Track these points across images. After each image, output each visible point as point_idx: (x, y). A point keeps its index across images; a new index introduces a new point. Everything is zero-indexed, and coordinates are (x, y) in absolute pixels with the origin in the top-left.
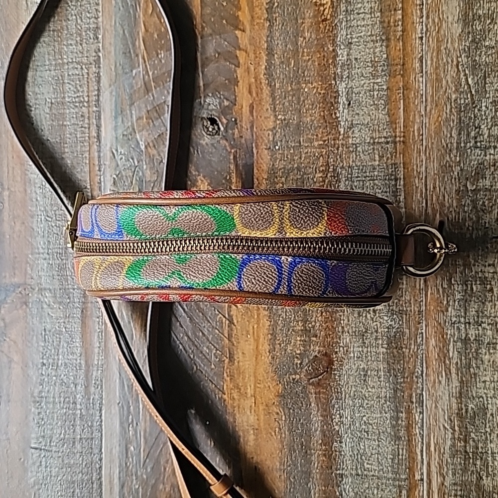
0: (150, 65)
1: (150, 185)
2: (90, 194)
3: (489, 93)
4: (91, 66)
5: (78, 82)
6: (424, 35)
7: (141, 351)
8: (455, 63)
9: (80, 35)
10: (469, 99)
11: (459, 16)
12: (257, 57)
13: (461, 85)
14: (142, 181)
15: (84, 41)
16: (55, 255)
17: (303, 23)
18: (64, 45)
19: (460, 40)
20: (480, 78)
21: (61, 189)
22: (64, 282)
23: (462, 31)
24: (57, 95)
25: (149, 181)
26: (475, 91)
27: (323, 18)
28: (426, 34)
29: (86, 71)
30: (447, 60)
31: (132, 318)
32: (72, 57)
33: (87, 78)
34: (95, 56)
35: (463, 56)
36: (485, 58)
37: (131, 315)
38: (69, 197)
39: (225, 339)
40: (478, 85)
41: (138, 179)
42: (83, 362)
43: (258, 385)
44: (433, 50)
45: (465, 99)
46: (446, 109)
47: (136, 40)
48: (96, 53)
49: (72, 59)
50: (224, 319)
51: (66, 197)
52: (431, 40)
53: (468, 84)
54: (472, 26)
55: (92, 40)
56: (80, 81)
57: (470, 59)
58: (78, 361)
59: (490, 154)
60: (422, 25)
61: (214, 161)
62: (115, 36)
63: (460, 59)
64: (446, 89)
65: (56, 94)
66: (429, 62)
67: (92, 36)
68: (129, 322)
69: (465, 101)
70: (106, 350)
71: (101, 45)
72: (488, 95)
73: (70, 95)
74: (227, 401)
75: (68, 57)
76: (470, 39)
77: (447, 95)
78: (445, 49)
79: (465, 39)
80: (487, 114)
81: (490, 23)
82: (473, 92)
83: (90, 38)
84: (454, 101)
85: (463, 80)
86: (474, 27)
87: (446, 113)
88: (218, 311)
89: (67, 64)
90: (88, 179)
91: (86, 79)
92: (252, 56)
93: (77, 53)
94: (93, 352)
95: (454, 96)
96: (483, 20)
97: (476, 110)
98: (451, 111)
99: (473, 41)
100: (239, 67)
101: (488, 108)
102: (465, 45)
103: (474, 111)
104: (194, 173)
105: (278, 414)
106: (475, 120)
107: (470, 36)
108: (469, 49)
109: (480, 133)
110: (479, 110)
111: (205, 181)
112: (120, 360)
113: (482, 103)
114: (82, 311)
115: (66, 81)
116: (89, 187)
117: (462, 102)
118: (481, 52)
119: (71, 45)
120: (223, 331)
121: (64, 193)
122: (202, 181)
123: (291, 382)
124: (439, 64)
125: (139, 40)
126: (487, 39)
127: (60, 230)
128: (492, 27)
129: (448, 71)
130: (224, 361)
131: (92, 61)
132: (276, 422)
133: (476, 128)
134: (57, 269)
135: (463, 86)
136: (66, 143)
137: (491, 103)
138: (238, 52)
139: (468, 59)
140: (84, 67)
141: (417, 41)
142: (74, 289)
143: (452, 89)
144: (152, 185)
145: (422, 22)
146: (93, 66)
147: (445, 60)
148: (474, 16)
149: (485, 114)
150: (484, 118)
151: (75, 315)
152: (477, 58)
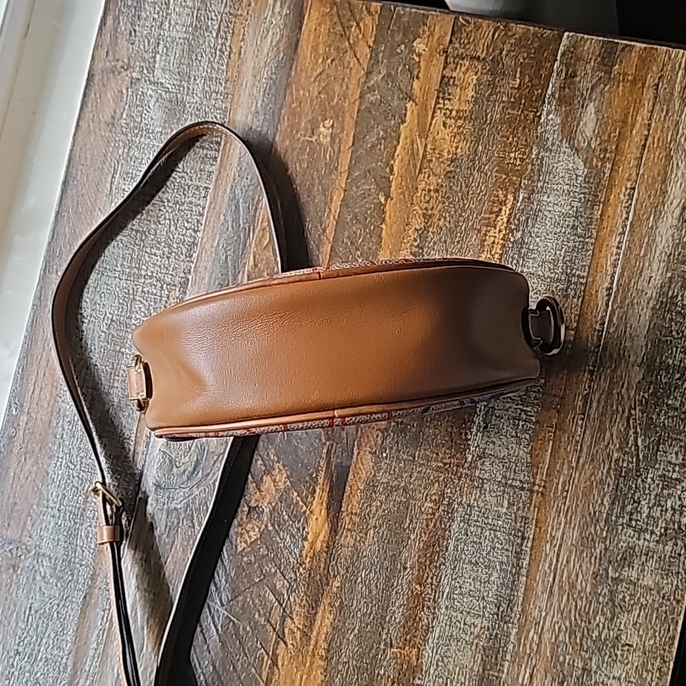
1: (213, 458)
2: (132, 448)
3: (660, 464)
4: (174, 288)
5: (152, 303)
6: (596, 369)
7: (149, 669)
8: (626, 414)
9: (170, 246)
10: (634, 464)
11: (643, 359)
13: (628, 444)
14: (204, 449)
15: (173, 254)
16: (68, 514)
18: (146, 252)
19: (638, 388)
20: (653, 441)
21: (97, 432)
22: (70, 553)
23: (643, 378)
24: (122, 312)
25: (213, 452)
26: (643, 456)
28: (598, 369)
29: (166, 292)
30: (617, 408)
31: (148, 623)
32: (152, 269)
33: (166, 302)
34: (182, 278)
35: (638, 408)
36: (664, 420)
37: (148, 618)
38: (105, 445)
39: (261, 682)
40: (649, 450)
41: (199, 445)
42: (70, 663)
44: (603, 391)
45: (629, 462)
46: (604, 468)
47: (239, 272)
48: (185, 274)
49: (152, 272)
50: (266, 657)
51: (101, 443)
52: (603, 378)
53: (636, 445)
54: (657, 376)
55: (184, 256)
56: (155, 303)
57: (645, 415)
58: (64, 660)
59: (645, 539)
60: (597, 356)
61: (302, 450)
62: (214, 260)
63: (633, 412)
64: (609, 443)
65: (121, 310)
66: (595, 405)
67: (184, 251)
68: (143, 628)
69: (628, 465)
70: (104, 656)
71: (193, 266)
72: (657, 466)
73: (138, 316)
75: (147, 268)
76: (650, 391)
77: (608, 450)
78: (618, 394)
79: (644, 389)
80: (651, 489)
81: (679, 379)
82: (641, 457)
83: (182, 254)
84: (616, 461)
85: (632, 438)
86: (659, 377)
87: (602, 473)
88: (261, 644)
89: (144, 277)
90: (135, 428)
91: (164, 303)
93: (160, 266)
94: (86, 654)
95: (616, 455)
96: (671, 371)
97: (640, 480)
98: (608, 472)
99: (654, 394)
101: (654, 482)
102: (643, 396)
103: (637, 480)
104: (272, 458)
106: (635, 492)
107: (652, 387)
108: (646, 402)
109: (639, 509)
110: (643, 481)
111: (284, 471)
112: (118, 675)
113: (648, 473)
114: (85, 597)
115: (138, 298)
116: (133, 438)
117: (625, 465)
118: (661, 410)
119: (155, 255)
120: (262, 672)
121: (100, 438)
122: (280, 470)
124: (606, 410)
125: (244, 273)
126: (672, 397)
127: (82, 484)
128: (680, 383)
129: (615, 422)
131: (176, 283)
133: (635, 502)
134: (65, 533)
135: (630, 446)
136: (118, 376)
137: (660, 476)
139: (643, 414)
140: (165, 286)
141: (586, 374)
142: (81, 565)
143: (616, 445)
144: (216, 458)
145: (598, 353)
146: (177, 289)
147: (615, 408)
148: (661, 363)
149: (650, 487)
150: (647, 492)
151: (74, 600)
152: (654, 417)
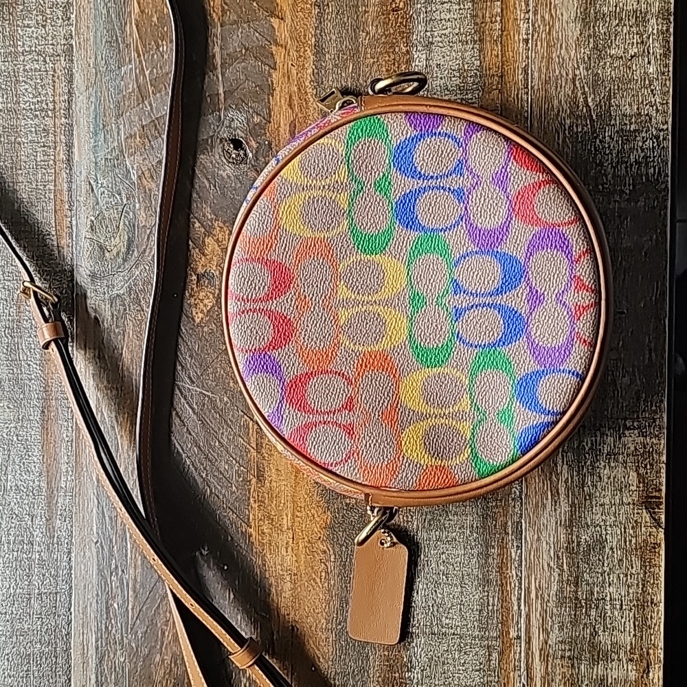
0: (145, 61)
1: (145, 232)
2: (55, 243)
3: (615, 119)
4: (58, 58)
5: (38, 81)
6: (530, 37)
7: (130, 469)
8: (571, 76)
9: (43, 13)
10: (589, 126)
11: (577, 13)
12: (300, 56)
13: (578, 107)
14: (134, 226)
15: (49, 21)
17: (366, 12)
18: (18, 26)
19: (578, 45)
20: (604, 98)
21: (12, 236)
22: (15, 370)
23: (580, 35)
24: (7, 99)
25: (144, 226)
26: (597, 116)
27: (394, 6)
28: (533, 36)
29: (51, 65)
30: (560, 72)
31: (117, 422)
32: (29, 43)
33: (53, 76)
34: (64, 45)
35: (581, 69)
36: (611, 72)
37: (116, 417)
38: (24, 247)
39: (252, 450)
40: (601, 108)
41: (127, 223)
42: (43, 484)
43: (298, 514)
44: (543, 58)
45: (583, 126)
46: (559, 139)
47: (126, 24)
48: (67, 40)
49: (31, 47)
50: (251, 423)
51: (20, 246)
52: (539, 43)
53: (587, 105)
54: (594, 27)
55: (61, 20)
56: (41, 80)
57: (590, 71)
58: (37, 483)
59: (615, 201)
60: (528, 22)
62: (95, 17)
63: (577, 72)
64: (559, 111)
65: (5, 96)
66: (536, 74)
67: (60, 14)
68: (113, 427)
69: (583, 129)
70: (77, 466)
71: (73, 29)
72: (613, 122)
73: (26, 99)
74: (254, 537)
75: (24, 44)
76: (591, 45)
77: (559, 119)
78: (558, 57)
79: (584, 45)
80: (612, 147)
81: (617, 25)
82: (594, 117)
83: (58, 18)
84: (569, 128)
85: (582, 100)
86: (596, 28)
87: (558, 144)
88: (242, 411)
89: (23, 53)
90: (53, 221)
91: (50, 77)
92: (293, 53)
93: (37, 38)
94: (58, 470)
95: (568, 122)
96: (608, 19)
97: (598, 141)
98: (564, 141)
99: (596, 48)
100: (275, 69)
101: (613, 139)
102: (584, 53)
103: (595, 142)
104: (209, 217)
105: (325, 552)
106: (596, 155)
107: (591, 40)
108: (589, 58)
109: (603, 172)
110: (601, 141)
111: (225, 228)
112: (98, 481)
113: (605, 132)
114: (43, 412)
115: (21, 79)
116: (54, 233)
117: (580, 130)
118: (605, 63)
119: (29, 26)
120: (249, 440)
121: (17, 240)
122: (221, 228)
123: (343, 509)
124: (550, 77)
125: (131, 24)
126: (614, 46)
127: (9, 295)
128: (620, 30)
129: (561, 87)
130: (250, 481)
131: (59, 52)
132: (322, 564)
133: (597, 165)
134: (5, 351)
135: (581, 108)
136: (21, 169)
137: (617, 132)
138: (274, 48)
139: (588, 71)
140: (48, 59)
141: (521, 45)
142: (30, 380)
143: (566, 111)
144: (148, 231)
145: (529, 19)
146: (62, 59)
147: (557, 72)
148: (596, 13)
149: (610, 146)
150: (607, 152)
151: (31, 418)
152: (599, 72)
